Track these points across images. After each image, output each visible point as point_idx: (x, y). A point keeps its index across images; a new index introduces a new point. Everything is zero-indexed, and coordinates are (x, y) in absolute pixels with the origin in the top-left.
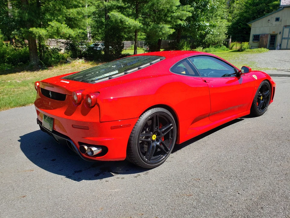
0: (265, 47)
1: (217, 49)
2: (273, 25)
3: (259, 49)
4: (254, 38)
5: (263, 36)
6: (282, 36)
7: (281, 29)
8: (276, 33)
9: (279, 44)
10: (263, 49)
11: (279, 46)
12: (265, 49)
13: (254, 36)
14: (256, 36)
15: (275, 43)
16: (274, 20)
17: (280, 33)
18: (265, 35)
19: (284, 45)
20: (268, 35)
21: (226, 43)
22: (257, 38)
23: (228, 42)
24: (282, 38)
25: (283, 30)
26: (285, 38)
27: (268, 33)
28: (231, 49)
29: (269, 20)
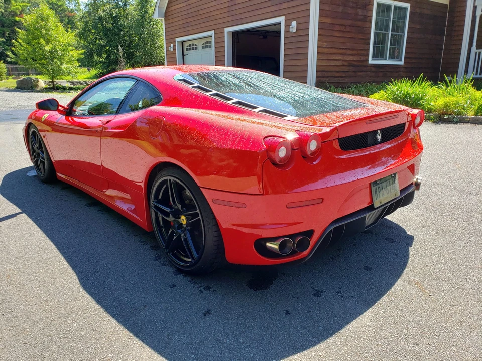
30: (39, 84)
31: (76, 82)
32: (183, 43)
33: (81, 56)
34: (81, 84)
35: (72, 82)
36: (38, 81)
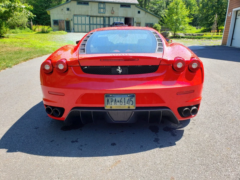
0: (64, 30)
1: (22, 31)
2: (66, 14)
3: (60, 31)
4: (54, 22)
5: (61, 22)
6: (74, 22)
7: (72, 17)
8: (69, 20)
9: (73, 28)
10: (62, 31)
11: (73, 30)
12: (65, 32)
13: (54, 21)
14: (55, 21)
15: (70, 27)
16: (66, 9)
17: (72, 20)
18: (62, 21)
19: (76, 29)
20: (63, 20)
21: (29, 26)
22: (56, 22)
23: (30, 24)
24: (74, 24)
25: (73, 18)
26: (75, 24)
27: (64, 19)
28: (34, 31)
29: (62, 9)
30: (169, 35)
31: (188, 34)
32: (237, 11)
33: (191, 21)
34: (190, 35)
35: (185, 34)
36: (169, 33)
